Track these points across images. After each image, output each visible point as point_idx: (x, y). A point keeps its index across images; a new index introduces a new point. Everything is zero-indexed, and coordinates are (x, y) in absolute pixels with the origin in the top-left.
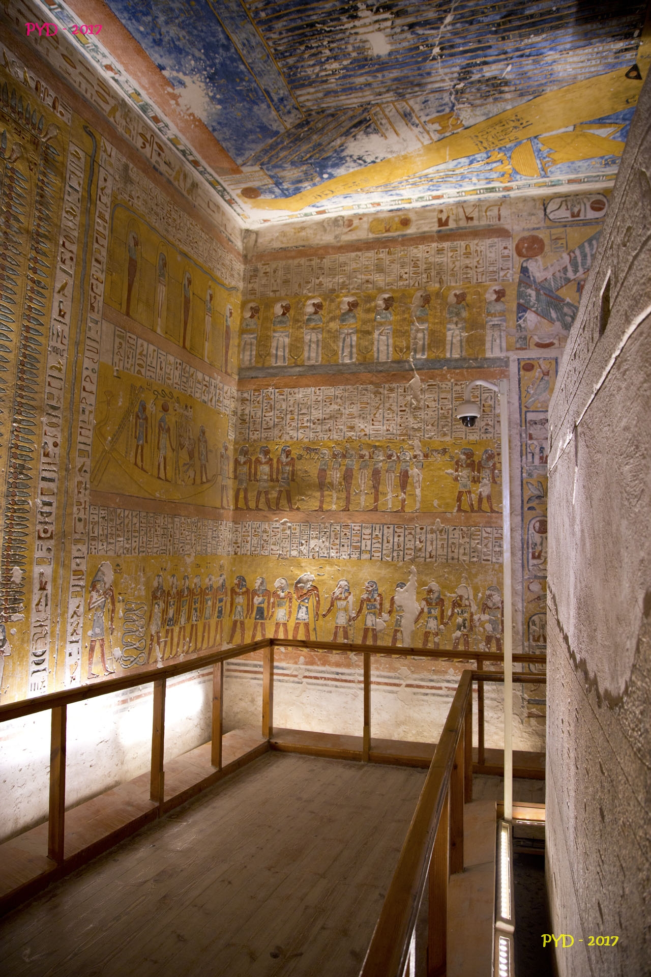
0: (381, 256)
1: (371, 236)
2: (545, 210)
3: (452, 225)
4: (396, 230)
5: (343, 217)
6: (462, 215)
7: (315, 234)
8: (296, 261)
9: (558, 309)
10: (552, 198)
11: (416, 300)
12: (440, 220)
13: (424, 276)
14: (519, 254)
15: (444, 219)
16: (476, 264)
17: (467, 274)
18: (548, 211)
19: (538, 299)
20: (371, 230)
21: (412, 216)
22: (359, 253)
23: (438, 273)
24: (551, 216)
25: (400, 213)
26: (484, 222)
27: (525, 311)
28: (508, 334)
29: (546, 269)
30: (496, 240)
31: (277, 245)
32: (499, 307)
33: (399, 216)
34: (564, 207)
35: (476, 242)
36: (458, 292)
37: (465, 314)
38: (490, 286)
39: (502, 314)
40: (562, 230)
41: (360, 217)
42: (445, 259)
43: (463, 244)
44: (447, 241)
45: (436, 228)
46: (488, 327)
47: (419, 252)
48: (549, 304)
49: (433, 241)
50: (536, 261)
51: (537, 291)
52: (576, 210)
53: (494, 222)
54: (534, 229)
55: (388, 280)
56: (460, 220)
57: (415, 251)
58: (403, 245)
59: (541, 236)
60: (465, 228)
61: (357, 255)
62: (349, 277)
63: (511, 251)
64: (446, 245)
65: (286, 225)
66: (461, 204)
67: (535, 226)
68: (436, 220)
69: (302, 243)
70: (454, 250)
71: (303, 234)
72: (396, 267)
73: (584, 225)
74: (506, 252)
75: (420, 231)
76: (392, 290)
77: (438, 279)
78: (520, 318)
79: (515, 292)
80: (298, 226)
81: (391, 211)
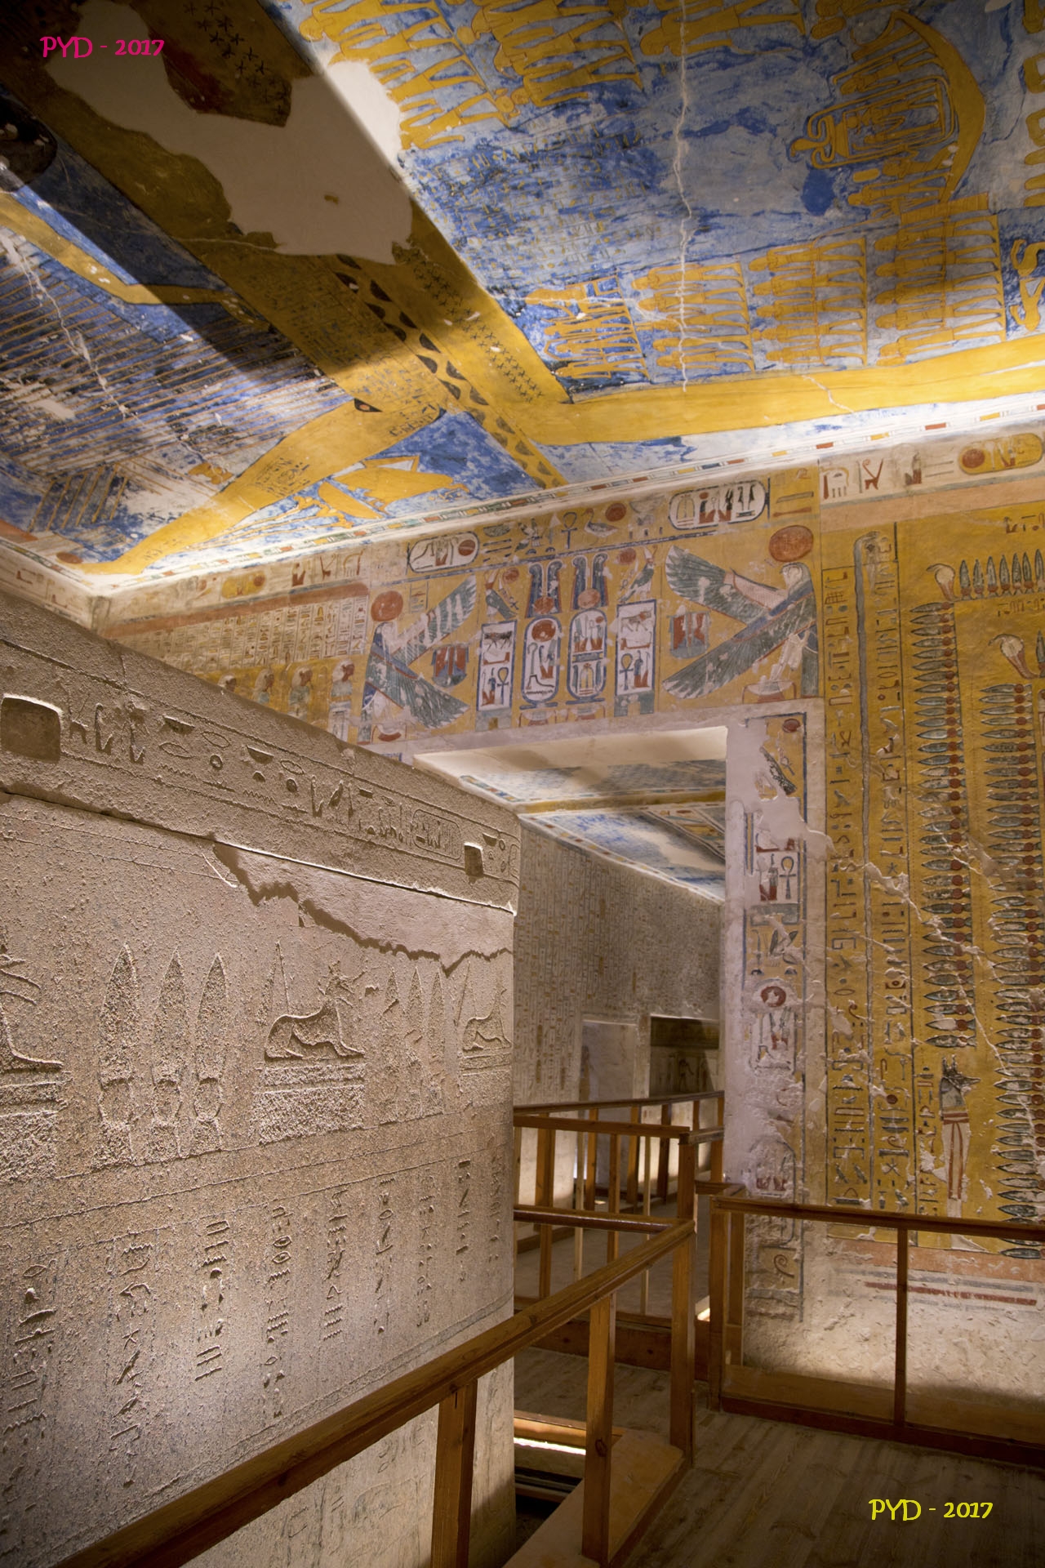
0: (230, 626)
1: (223, 600)
2: (408, 558)
3: (307, 583)
4: (250, 592)
5: (197, 577)
6: (319, 570)
7: (167, 600)
8: (144, 636)
9: (409, 689)
10: (416, 541)
11: (259, 683)
12: (295, 576)
13: (271, 650)
14: (375, 617)
15: (299, 576)
16: (326, 632)
17: (316, 645)
18: (412, 558)
19: (388, 677)
20: (223, 594)
21: (267, 574)
22: (208, 623)
23: (286, 647)
24: (414, 566)
25: (255, 570)
26: (341, 578)
27: (373, 693)
28: (352, 723)
29: (401, 636)
30: (351, 600)
31: (128, 615)
32: (345, 688)
33: (253, 574)
34: (429, 552)
35: (330, 603)
36: (304, 670)
37: (308, 699)
38: (339, 661)
39: (348, 697)
40: (423, 582)
41: (214, 577)
42: (295, 628)
43: (316, 606)
44: (299, 603)
45: (289, 588)
46: (331, 715)
47: (271, 619)
48: (400, 682)
49: (285, 605)
50: (392, 626)
51: (389, 665)
52: (442, 555)
53: (352, 576)
54: (394, 583)
55: (234, 657)
56: (316, 575)
57: (265, 618)
58: (254, 611)
59: (400, 592)
60: (320, 586)
61: (206, 627)
62: (195, 655)
63: (366, 615)
64: (298, 609)
65: (140, 589)
66: (319, 556)
67: (396, 579)
68: (291, 577)
69: (152, 613)
70: (305, 615)
71: (155, 600)
72: (243, 638)
73: (449, 574)
74: (361, 614)
75: (273, 592)
76: (236, 671)
77: (284, 654)
78: (366, 702)
79: (364, 668)
80: (151, 591)
81: (246, 567)
